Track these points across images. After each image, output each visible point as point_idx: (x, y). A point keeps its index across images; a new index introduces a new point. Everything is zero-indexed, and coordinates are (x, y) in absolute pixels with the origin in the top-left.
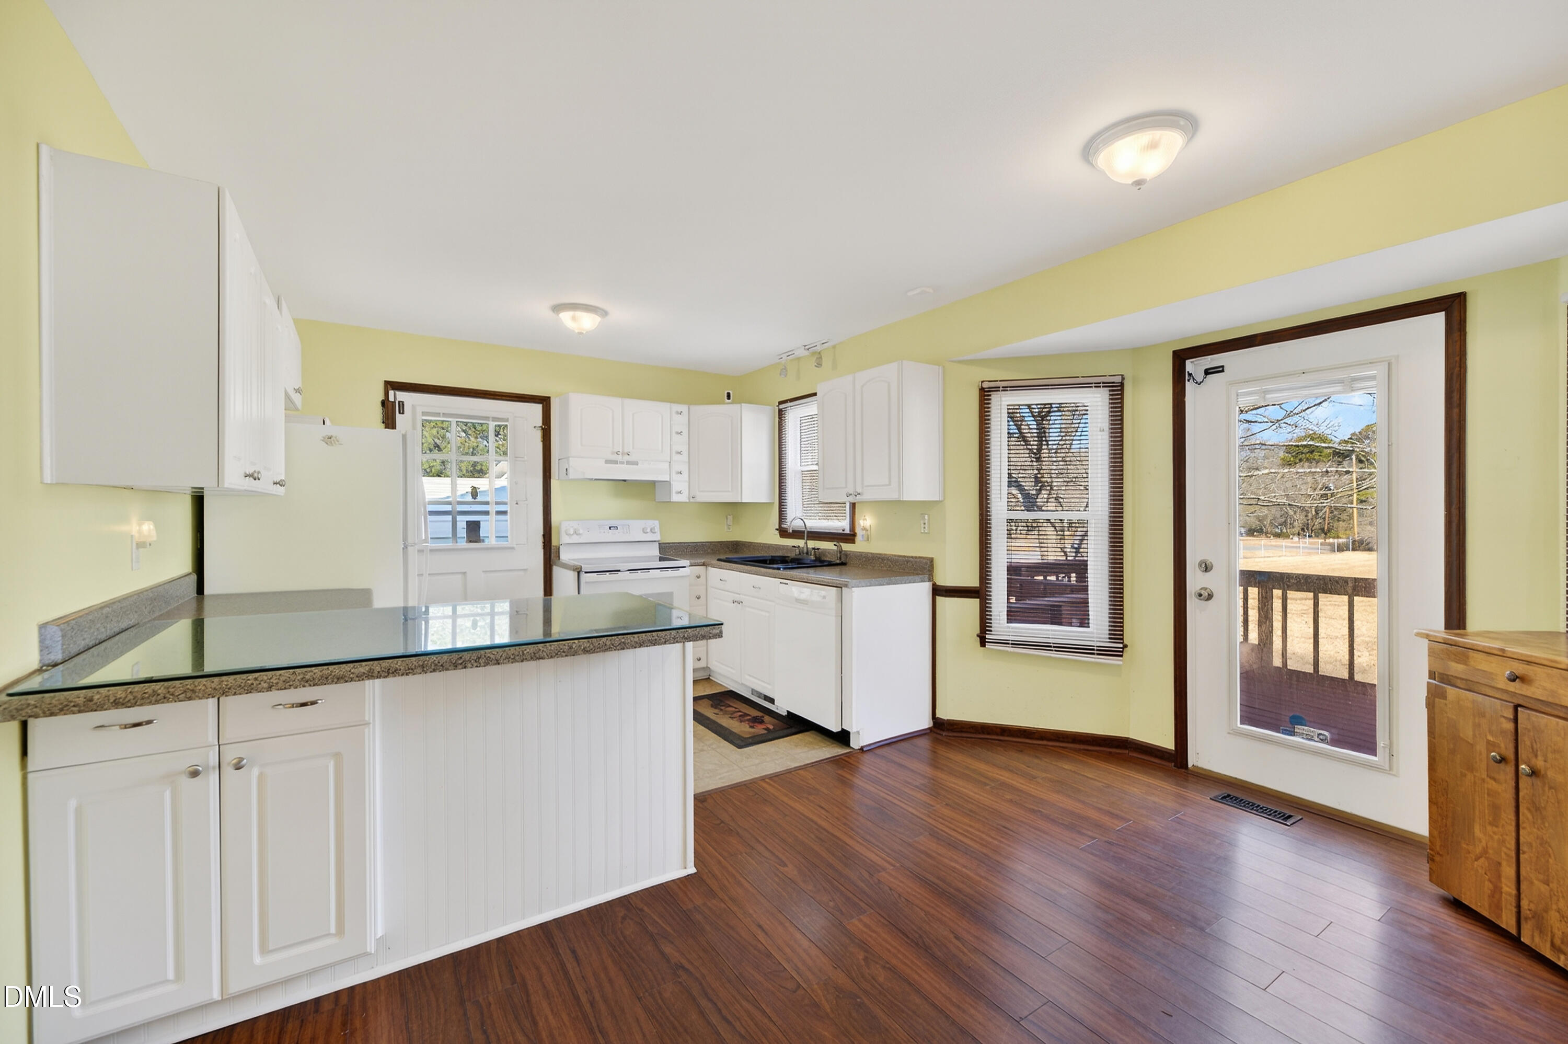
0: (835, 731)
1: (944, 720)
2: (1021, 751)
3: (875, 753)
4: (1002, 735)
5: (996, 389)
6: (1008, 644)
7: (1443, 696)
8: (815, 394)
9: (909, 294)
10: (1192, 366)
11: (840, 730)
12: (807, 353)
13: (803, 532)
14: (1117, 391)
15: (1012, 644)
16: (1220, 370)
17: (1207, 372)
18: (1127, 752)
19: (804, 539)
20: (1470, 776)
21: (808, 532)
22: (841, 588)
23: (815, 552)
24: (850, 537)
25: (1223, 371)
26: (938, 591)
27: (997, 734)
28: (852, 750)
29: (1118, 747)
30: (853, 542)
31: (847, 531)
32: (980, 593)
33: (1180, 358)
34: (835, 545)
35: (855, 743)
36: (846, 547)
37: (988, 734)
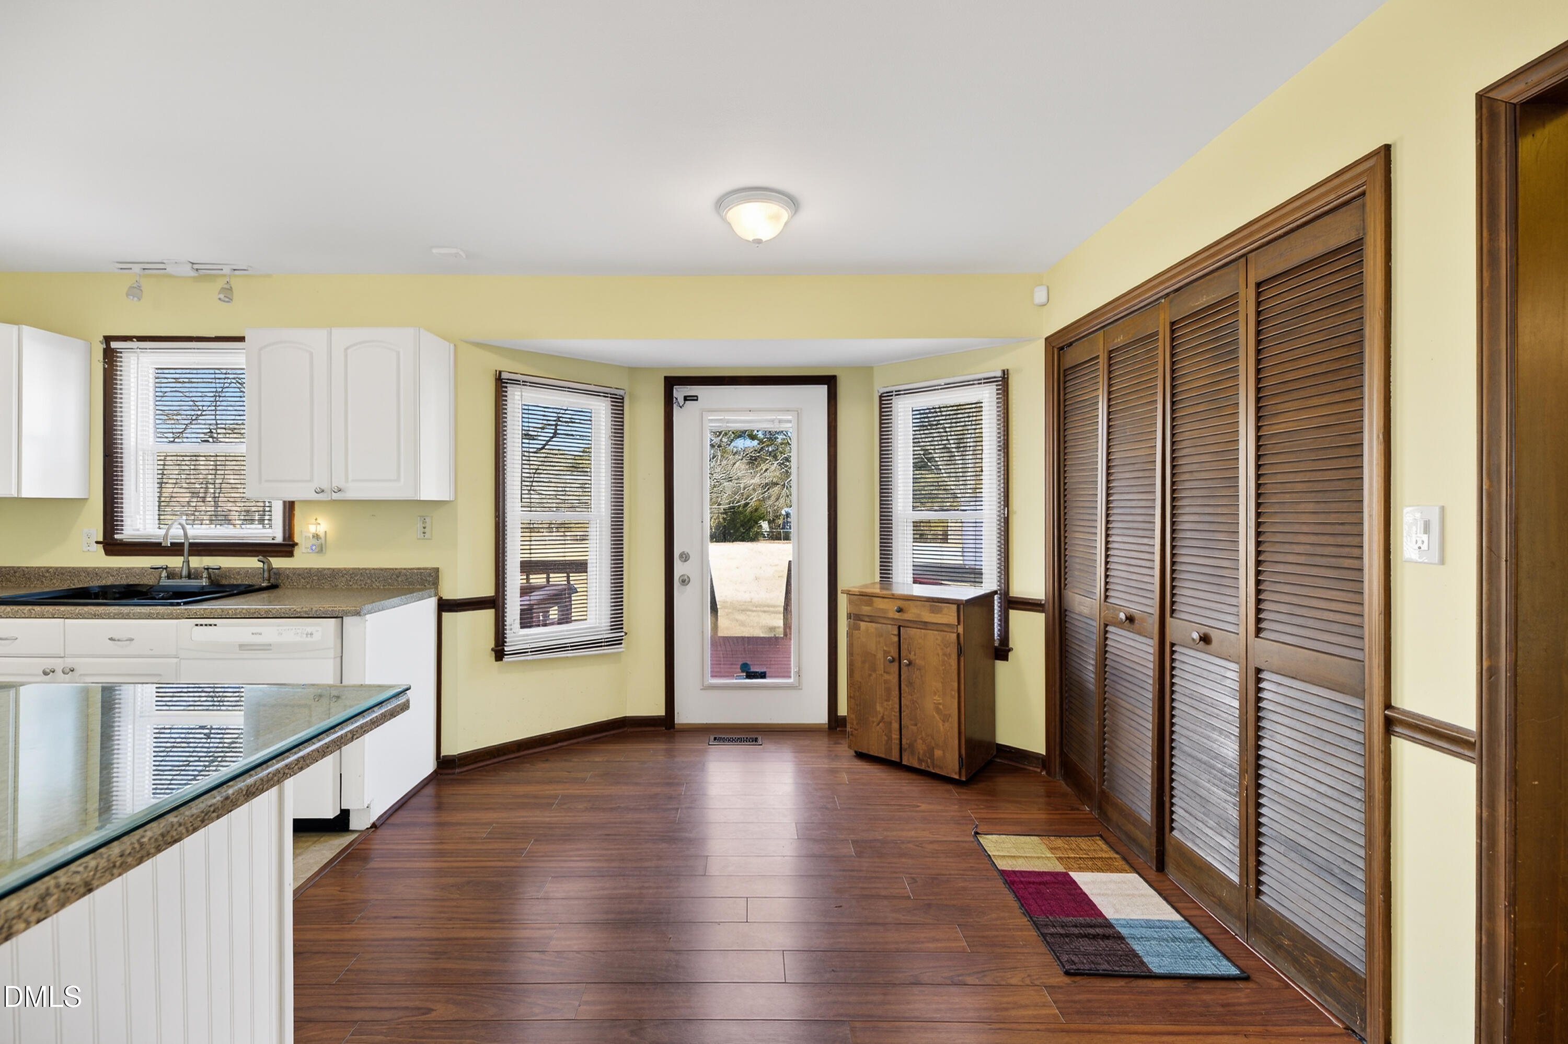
0: (331, 815)
1: (455, 756)
2: (547, 760)
3: (393, 825)
4: (518, 751)
5: (516, 382)
6: (527, 652)
7: (858, 628)
8: (241, 339)
9: (434, 251)
10: (679, 392)
11: (338, 812)
12: (194, 274)
13: (182, 544)
14: (618, 403)
15: (531, 652)
16: (694, 398)
17: (686, 399)
18: (626, 729)
19: (182, 555)
20: (874, 675)
21: (191, 545)
22: (342, 617)
23: (209, 574)
24: (287, 548)
25: (697, 400)
26: (445, 606)
27: (513, 752)
28: (356, 835)
29: (619, 727)
30: (290, 554)
31: (279, 539)
32: (495, 603)
33: (671, 383)
34: (259, 561)
35: (358, 823)
36: (278, 563)
37: (505, 754)
